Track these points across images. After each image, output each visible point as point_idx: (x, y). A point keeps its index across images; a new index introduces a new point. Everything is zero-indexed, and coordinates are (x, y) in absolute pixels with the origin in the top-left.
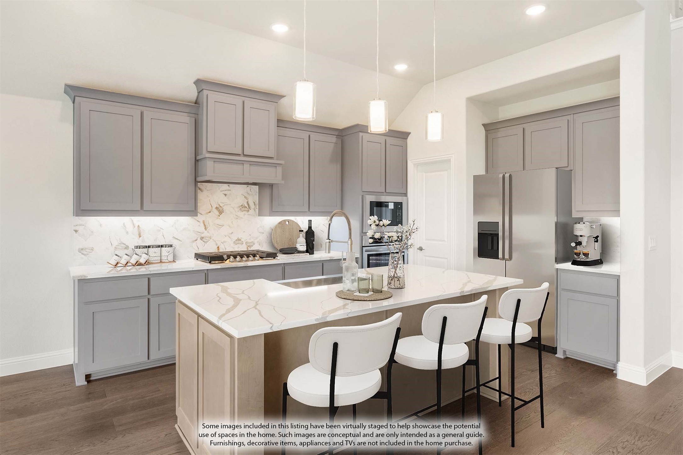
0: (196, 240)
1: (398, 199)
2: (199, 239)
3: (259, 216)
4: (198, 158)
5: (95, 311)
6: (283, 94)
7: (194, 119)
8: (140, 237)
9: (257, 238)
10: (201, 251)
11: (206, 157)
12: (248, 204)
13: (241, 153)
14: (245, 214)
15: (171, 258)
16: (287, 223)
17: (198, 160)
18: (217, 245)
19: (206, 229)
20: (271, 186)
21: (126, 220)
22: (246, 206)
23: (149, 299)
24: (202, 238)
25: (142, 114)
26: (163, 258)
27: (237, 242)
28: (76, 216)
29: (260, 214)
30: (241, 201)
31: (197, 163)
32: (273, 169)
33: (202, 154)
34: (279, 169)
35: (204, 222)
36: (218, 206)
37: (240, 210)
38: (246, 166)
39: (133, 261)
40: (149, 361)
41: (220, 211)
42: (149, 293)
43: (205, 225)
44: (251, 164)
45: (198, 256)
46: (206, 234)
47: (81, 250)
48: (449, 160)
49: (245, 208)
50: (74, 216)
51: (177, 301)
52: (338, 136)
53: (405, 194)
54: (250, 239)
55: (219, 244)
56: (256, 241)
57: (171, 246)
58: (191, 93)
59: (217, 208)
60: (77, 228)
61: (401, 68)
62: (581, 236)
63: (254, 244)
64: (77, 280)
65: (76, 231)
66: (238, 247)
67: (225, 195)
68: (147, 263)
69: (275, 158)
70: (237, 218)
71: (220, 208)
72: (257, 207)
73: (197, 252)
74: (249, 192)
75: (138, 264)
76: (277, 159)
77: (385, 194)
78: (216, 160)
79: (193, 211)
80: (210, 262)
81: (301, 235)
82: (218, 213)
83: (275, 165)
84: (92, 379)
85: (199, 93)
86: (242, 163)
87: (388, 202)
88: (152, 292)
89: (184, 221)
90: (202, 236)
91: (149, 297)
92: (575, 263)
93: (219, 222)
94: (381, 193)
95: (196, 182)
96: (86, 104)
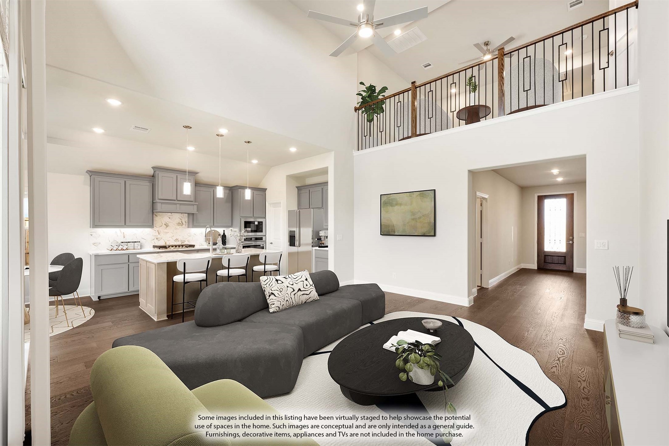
0: (154, 239)
1: (260, 220)
2: (155, 239)
3: (188, 228)
4: (154, 201)
5: (103, 269)
6: (198, 172)
7: (152, 184)
8: (124, 238)
9: (187, 239)
10: (156, 245)
11: (157, 202)
12: (182, 222)
13: (175, 199)
14: (180, 227)
15: (139, 247)
16: (213, 231)
17: (154, 203)
18: (165, 242)
19: (159, 234)
20: (193, 214)
21: (117, 230)
22: (181, 223)
23: (128, 265)
24: (157, 239)
25: (125, 182)
26: (135, 247)
27: (176, 240)
28: (92, 228)
29: (188, 227)
30: (178, 221)
31: (153, 204)
32: (192, 207)
33: (155, 200)
34: (196, 207)
35: (158, 231)
36: (166, 223)
37: (178, 225)
38: (178, 206)
39: (120, 248)
40: (129, 292)
41: (167, 226)
42: (129, 262)
43: (159, 233)
44: (181, 204)
45: (154, 247)
46: (159, 236)
47: (94, 244)
48: (280, 203)
49: (180, 224)
50: (90, 228)
51: (140, 259)
52: (230, 190)
53: (265, 218)
54: (183, 239)
55: (166, 241)
56: (186, 240)
57: (139, 242)
58: (151, 172)
59: (165, 224)
60: (92, 234)
61: (255, 162)
62: (322, 236)
63: (185, 241)
64: (94, 256)
65: (91, 235)
66: (177, 243)
67: (170, 218)
68: (127, 249)
69: (194, 201)
70: (176, 229)
71: (167, 224)
72: (187, 224)
73: (154, 245)
74: (183, 216)
75: (122, 249)
76: (195, 202)
77: (253, 217)
78: (162, 203)
79: (152, 226)
80: (160, 249)
81: (219, 237)
82: (166, 227)
83: (193, 205)
84: (101, 299)
85: (154, 172)
86: (176, 204)
87: (254, 222)
88: (130, 261)
89: (147, 230)
90: (157, 237)
91: (129, 263)
92: (320, 247)
93: (166, 231)
94: (251, 217)
95: (153, 212)
96: (98, 178)
